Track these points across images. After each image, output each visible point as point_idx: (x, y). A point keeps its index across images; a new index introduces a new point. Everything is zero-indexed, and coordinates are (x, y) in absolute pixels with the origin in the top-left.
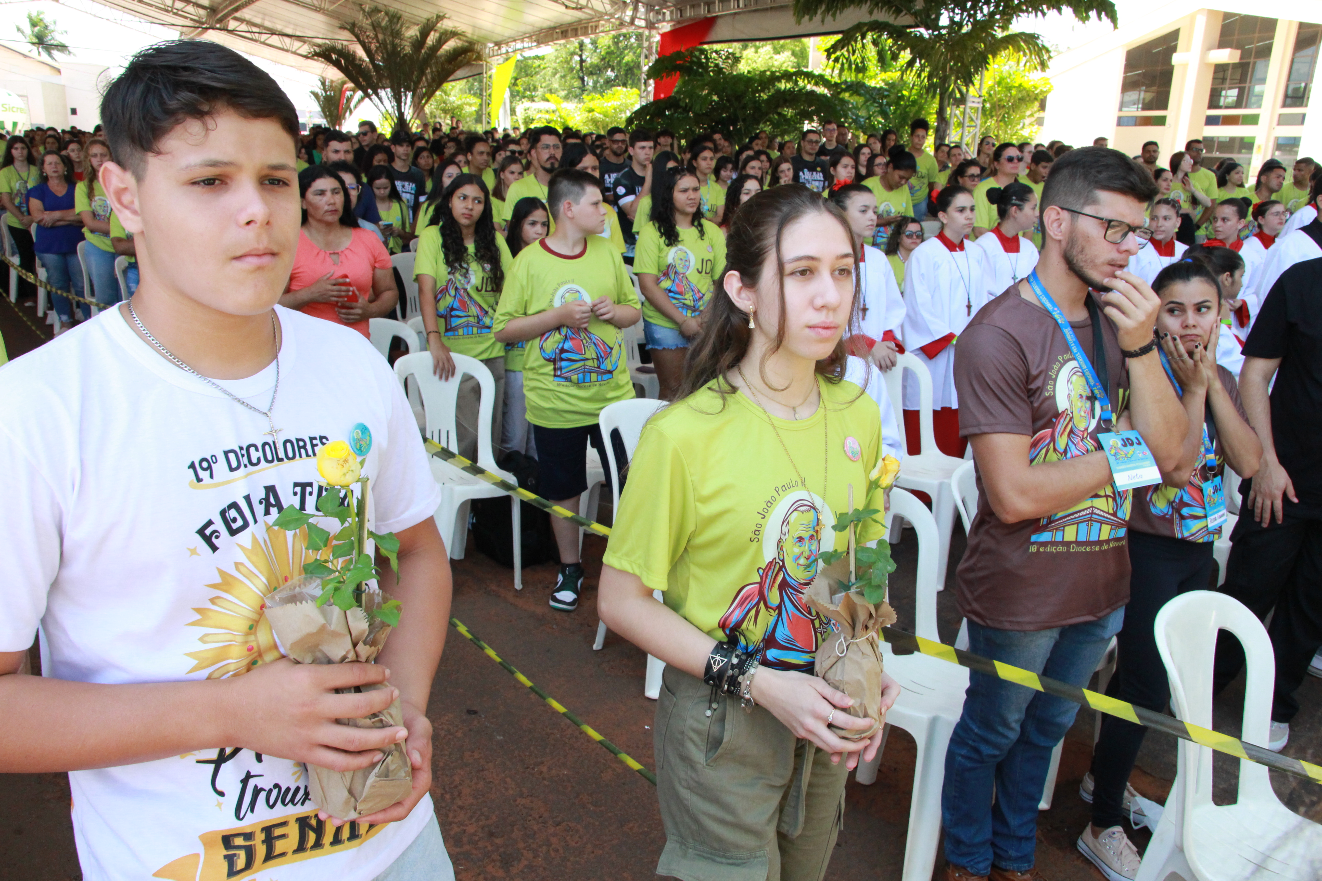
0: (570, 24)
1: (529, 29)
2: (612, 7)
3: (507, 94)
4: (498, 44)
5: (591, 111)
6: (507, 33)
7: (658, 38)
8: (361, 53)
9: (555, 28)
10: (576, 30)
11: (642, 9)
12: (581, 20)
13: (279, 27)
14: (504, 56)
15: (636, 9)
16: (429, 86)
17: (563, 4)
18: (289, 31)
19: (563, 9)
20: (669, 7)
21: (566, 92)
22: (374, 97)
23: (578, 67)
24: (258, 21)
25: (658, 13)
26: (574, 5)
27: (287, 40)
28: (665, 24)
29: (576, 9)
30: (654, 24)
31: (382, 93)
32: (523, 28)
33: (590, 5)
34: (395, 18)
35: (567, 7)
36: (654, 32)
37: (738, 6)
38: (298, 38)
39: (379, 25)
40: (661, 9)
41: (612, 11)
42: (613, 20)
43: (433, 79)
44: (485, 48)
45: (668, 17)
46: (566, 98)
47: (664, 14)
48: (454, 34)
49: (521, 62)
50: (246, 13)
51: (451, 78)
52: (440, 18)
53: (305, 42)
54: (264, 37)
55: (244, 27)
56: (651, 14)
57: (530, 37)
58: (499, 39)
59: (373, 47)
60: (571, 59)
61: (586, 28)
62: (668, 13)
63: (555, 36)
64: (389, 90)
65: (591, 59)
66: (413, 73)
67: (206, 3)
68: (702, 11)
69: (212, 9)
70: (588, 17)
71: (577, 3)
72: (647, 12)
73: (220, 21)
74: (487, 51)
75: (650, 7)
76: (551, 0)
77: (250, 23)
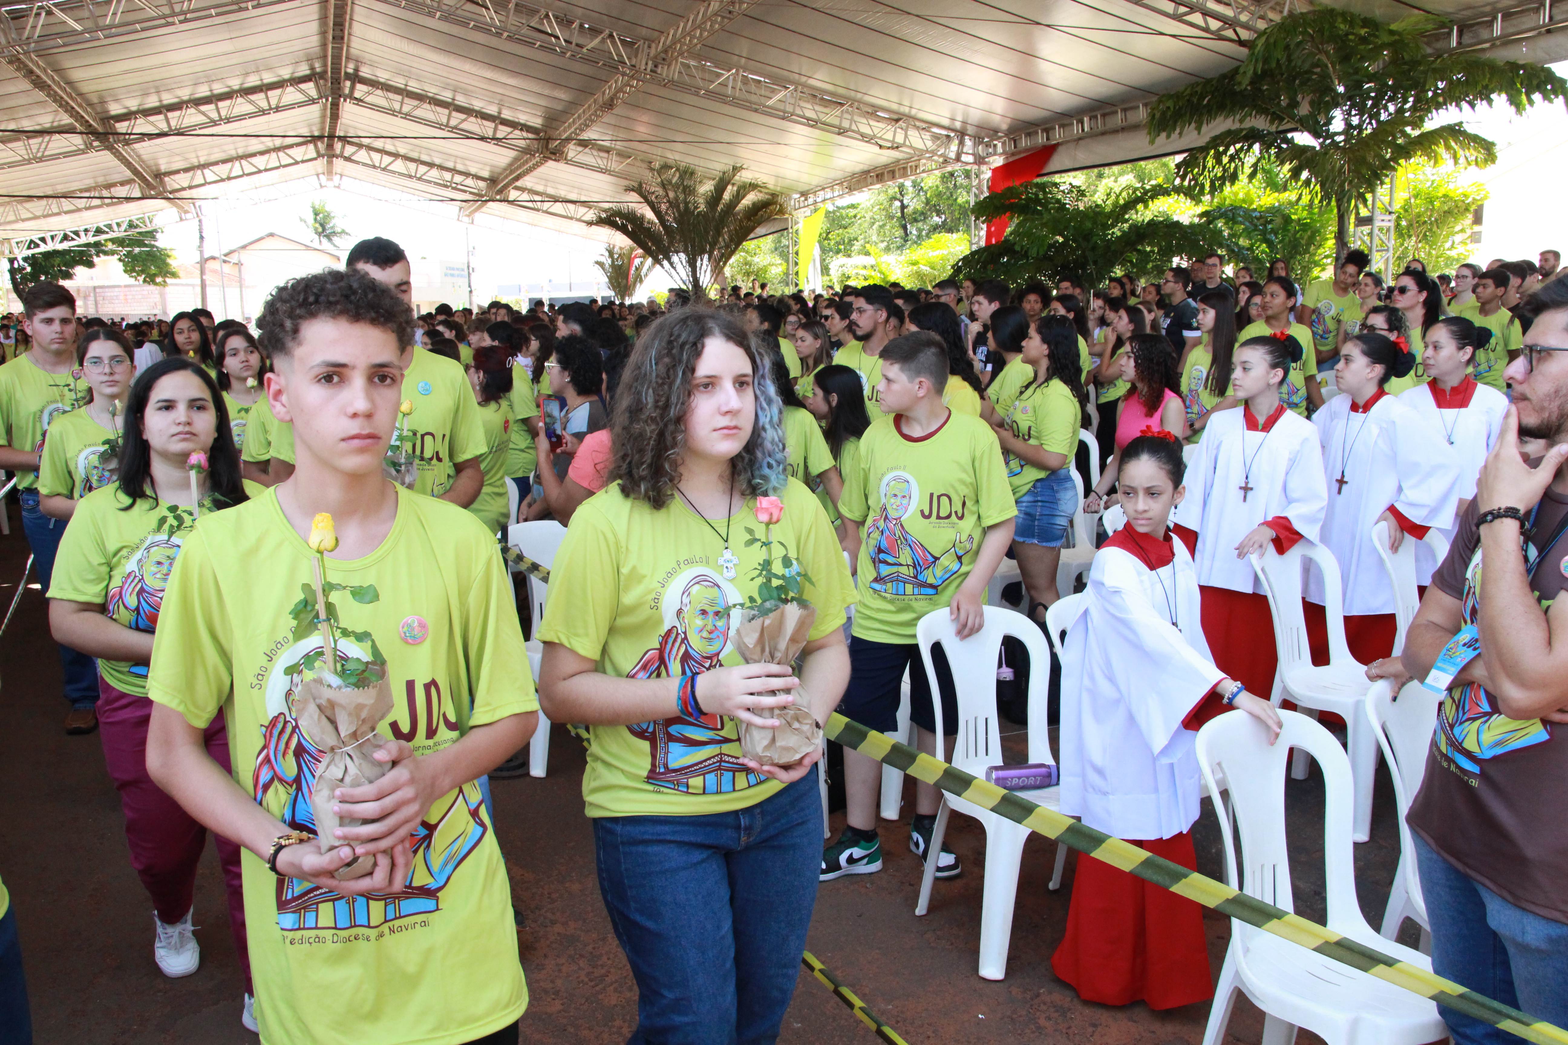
0: (886, 166)
1: (839, 175)
2: (934, 143)
3: (817, 251)
4: (804, 194)
5: (914, 264)
6: (815, 181)
7: (988, 175)
8: (650, 215)
9: (869, 171)
10: (893, 172)
11: (968, 142)
12: (898, 161)
13: (563, 193)
14: (812, 207)
15: (962, 143)
16: (727, 246)
17: (877, 143)
18: (573, 197)
19: (876, 149)
20: (1001, 138)
21: (885, 244)
22: (665, 263)
23: (899, 214)
24: (540, 188)
25: (988, 145)
26: (889, 145)
27: (571, 206)
28: (996, 157)
29: (892, 148)
30: (984, 158)
31: (675, 258)
32: (833, 175)
33: (907, 143)
34: (687, 173)
35: (881, 147)
36: (984, 168)
37: (1083, 130)
38: (584, 203)
39: (670, 182)
40: (992, 140)
41: (934, 147)
42: (935, 158)
43: (731, 240)
44: (790, 199)
45: (1000, 150)
46: (887, 249)
47: (995, 146)
48: (753, 186)
49: (834, 212)
50: (527, 181)
51: (752, 236)
52: (736, 169)
53: (590, 208)
54: (546, 206)
55: (525, 196)
56: (980, 148)
57: (841, 184)
58: (805, 188)
59: (663, 207)
60: (891, 206)
61: (905, 168)
62: (999, 145)
63: (869, 180)
64: (683, 256)
65: (914, 204)
66: (707, 233)
67: (486, 174)
68: (1041, 139)
69: (492, 181)
70: (906, 156)
71: (893, 141)
72: (975, 145)
73: (500, 192)
74: (792, 203)
75: (978, 140)
76: (863, 141)
77: (531, 192)
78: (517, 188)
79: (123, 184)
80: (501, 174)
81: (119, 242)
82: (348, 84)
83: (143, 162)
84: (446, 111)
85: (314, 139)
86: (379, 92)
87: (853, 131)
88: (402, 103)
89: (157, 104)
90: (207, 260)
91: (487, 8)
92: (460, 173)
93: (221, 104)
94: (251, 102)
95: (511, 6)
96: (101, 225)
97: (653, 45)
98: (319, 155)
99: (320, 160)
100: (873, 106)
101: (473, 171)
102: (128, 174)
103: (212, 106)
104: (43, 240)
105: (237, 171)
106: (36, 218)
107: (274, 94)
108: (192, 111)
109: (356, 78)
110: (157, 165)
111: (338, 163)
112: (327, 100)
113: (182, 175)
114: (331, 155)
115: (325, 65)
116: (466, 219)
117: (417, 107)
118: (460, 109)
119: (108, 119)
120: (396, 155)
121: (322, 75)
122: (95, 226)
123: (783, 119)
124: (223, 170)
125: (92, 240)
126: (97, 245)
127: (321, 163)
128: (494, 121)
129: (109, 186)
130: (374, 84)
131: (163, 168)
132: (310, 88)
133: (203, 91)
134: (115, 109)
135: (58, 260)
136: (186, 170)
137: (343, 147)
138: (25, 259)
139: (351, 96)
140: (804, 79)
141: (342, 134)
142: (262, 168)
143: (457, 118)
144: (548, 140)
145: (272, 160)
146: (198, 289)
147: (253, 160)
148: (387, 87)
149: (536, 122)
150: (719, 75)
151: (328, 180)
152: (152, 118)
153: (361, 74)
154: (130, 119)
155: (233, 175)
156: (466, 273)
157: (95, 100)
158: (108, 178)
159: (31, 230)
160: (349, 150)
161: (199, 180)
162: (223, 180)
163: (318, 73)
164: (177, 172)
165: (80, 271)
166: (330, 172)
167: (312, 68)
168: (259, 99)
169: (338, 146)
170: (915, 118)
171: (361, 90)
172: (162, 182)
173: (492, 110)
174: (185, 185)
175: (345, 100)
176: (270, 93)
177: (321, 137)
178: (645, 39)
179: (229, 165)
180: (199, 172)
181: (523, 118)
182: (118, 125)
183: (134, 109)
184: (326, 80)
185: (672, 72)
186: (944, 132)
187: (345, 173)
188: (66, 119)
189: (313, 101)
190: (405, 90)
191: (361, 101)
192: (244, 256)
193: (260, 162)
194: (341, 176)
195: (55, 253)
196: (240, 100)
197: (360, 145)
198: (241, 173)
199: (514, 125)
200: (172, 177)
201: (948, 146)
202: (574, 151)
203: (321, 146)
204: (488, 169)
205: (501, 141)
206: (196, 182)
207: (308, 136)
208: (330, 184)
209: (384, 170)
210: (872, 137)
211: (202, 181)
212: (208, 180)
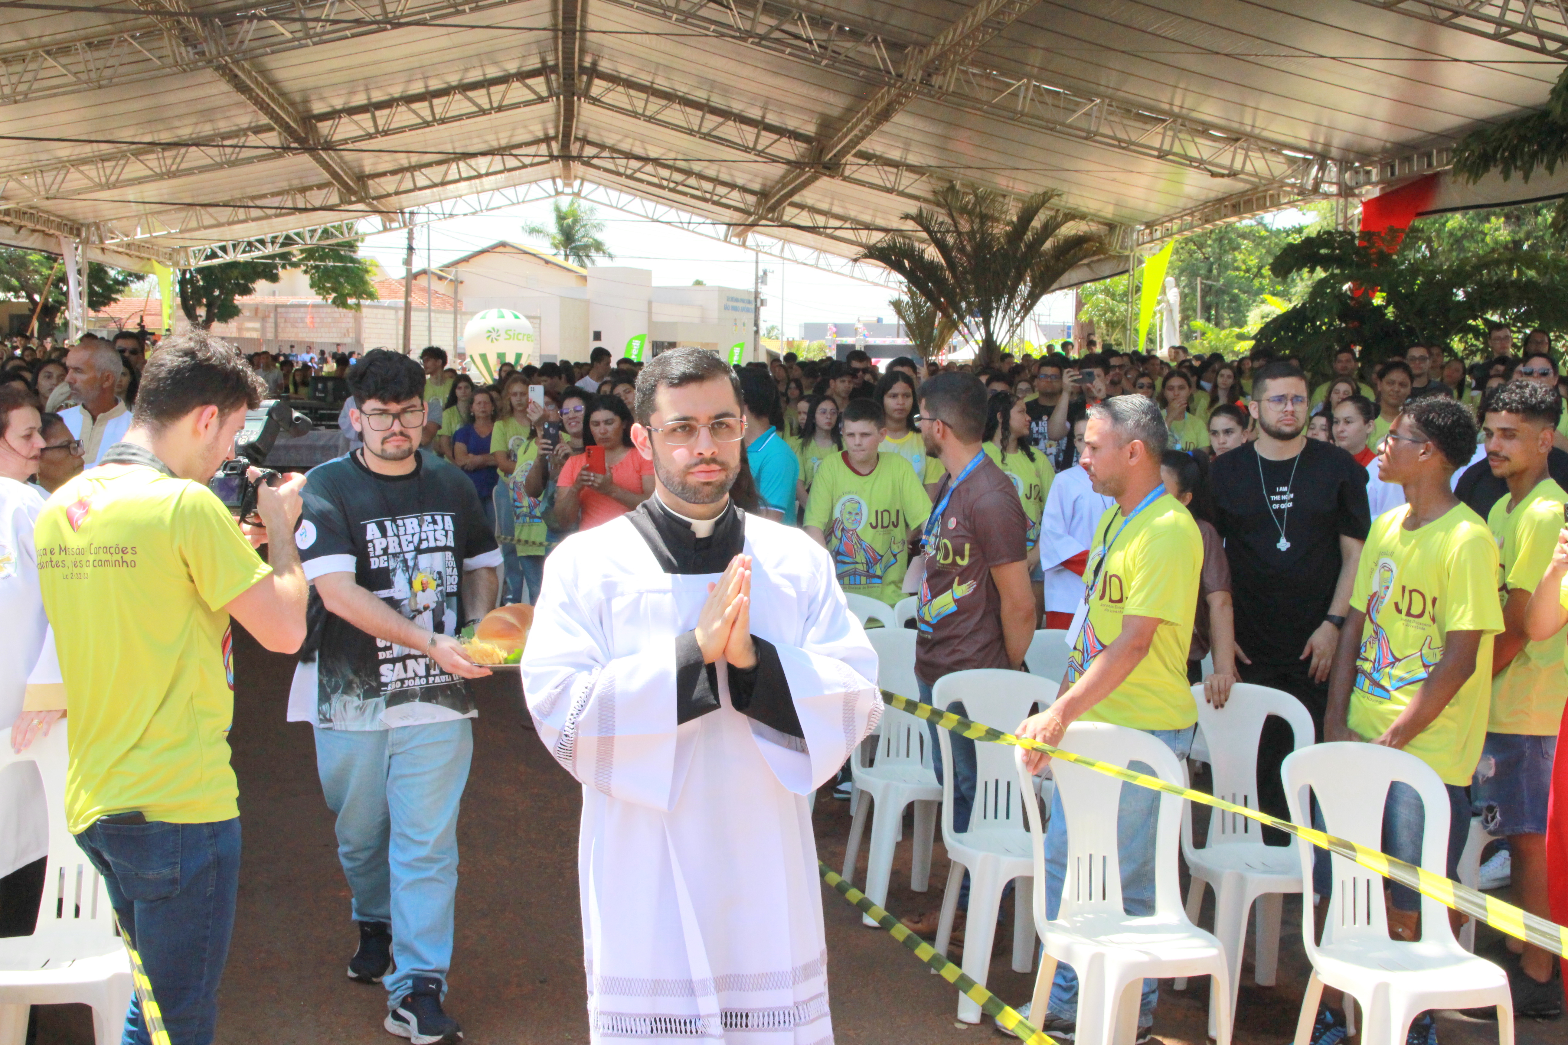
4: (1149, 225)
6: (1162, 210)
7: (1359, 207)
8: (937, 258)
9: (1223, 199)
11: (1331, 168)
15: (1323, 167)
17: (1208, 170)
19: (1206, 176)
20: (1375, 162)
25: (1358, 172)
26: (1225, 171)
28: (1369, 187)
29: (1229, 176)
30: (1352, 189)
32: (1182, 204)
33: (1249, 169)
34: (988, 196)
35: (1213, 174)
36: (1353, 200)
40: (1364, 165)
41: (1288, 173)
42: (1287, 188)
44: (1133, 230)
45: (1374, 177)
47: (1368, 173)
48: (1071, 216)
50: (808, 196)
56: (1347, 175)
57: (1192, 214)
58: (1150, 217)
59: (951, 244)
62: (1374, 172)
63: (1223, 211)
66: (1008, 279)
67: (756, 186)
68: (1417, 167)
69: (763, 195)
70: (1248, 186)
71: (1230, 168)
72: (1341, 172)
73: (772, 209)
74: (1135, 236)
75: (1344, 164)
76: (1191, 166)
77: (813, 210)
78: (794, 205)
79: (320, 187)
80: (773, 187)
81: (310, 254)
82: (585, 78)
83: (345, 163)
84: (700, 113)
85: (547, 140)
86: (620, 89)
87: (1175, 154)
88: (647, 101)
89: (365, 102)
90: (416, 276)
91: (731, 10)
92: (724, 184)
93: (436, 101)
94: (470, 100)
95: (760, 6)
96: (291, 233)
97: (925, 51)
98: (552, 157)
99: (554, 163)
100: (1203, 123)
101: (740, 182)
102: (326, 176)
103: (426, 104)
104: (224, 249)
105: (453, 174)
106: (219, 225)
107: (497, 91)
108: (403, 108)
109: (594, 72)
110: (361, 166)
111: (577, 167)
112: (558, 98)
113: (389, 178)
114: (566, 157)
115: (557, 59)
116: (735, 240)
117: (666, 107)
118: (715, 111)
119: (309, 120)
120: (646, 160)
121: (554, 69)
122: (285, 233)
123: (1086, 139)
124: (435, 174)
125: (277, 250)
126: (284, 256)
127: (557, 166)
128: (756, 127)
129: (304, 190)
130: (614, 79)
131: (368, 170)
132: (539, 84)
133: (417, 88)
134: (318, 108)
135: (236, 273)
136: (394, 172)
137: (582, 148)
138: (200, 270)
139: (586, 94)
140: (1110, 91)
141: (580, 134)
142: (483, 172)
143: (712, 121)
144: (822, 151)
145: (497, 163)
146: (402, 313)
147: (473, 162)
148: (629, 84)
149: (810, 129)
150: (1009, 85)
151: (566, 185)
152: (356, 117)
153: (600, 68)
154: (333, 118)
155: (450, 177)
156: (753, 306)
157: (298, 98)
158: (304, 180)
159: (212, 238)
160: (589, 151)
161: (408, 184)
162: (435, 185)
163: (549, 67)
164: (384, 174)
165: (261, 285)
166: (567, 177)
167: (544, 61)
168: (480, 96)
169: (575, 149)
170: (1258, 138)
171: (598, 87)
172: (365, 187)
173: (755, 113)
174: (391, 189)
175: (579, 99)
176: (493, 89)
177: (555, 138)
178: (916, 44)
179: (444, 167)
180: (408, 175)
181: (792, 124)
182: (320, 125)
183: (339, 107)
184: (558, 74)
185: (948, 81)
187: (588, 177)
188: (264, 120)
189: (541, 100)
190: (651, 88)
191: (599, 101)
192: (464, 271)
193: (482, 164)
194: (583, 180)
195: (234, 265)
196: (458, 97)
197: (602, 147)
198: (457, 177)
199: (781, 132)
200: (377, 180)
201: (1306, 172)
202: (852, 166)
203: (555, 147)
204: (759, 180)
205: (762, 151)
206: (403, 187)
207: (540, 134)
208: (568, 190)
209: (630, 177)
210: (1201, 162)
211: (411, 186)
212: (419, 185)
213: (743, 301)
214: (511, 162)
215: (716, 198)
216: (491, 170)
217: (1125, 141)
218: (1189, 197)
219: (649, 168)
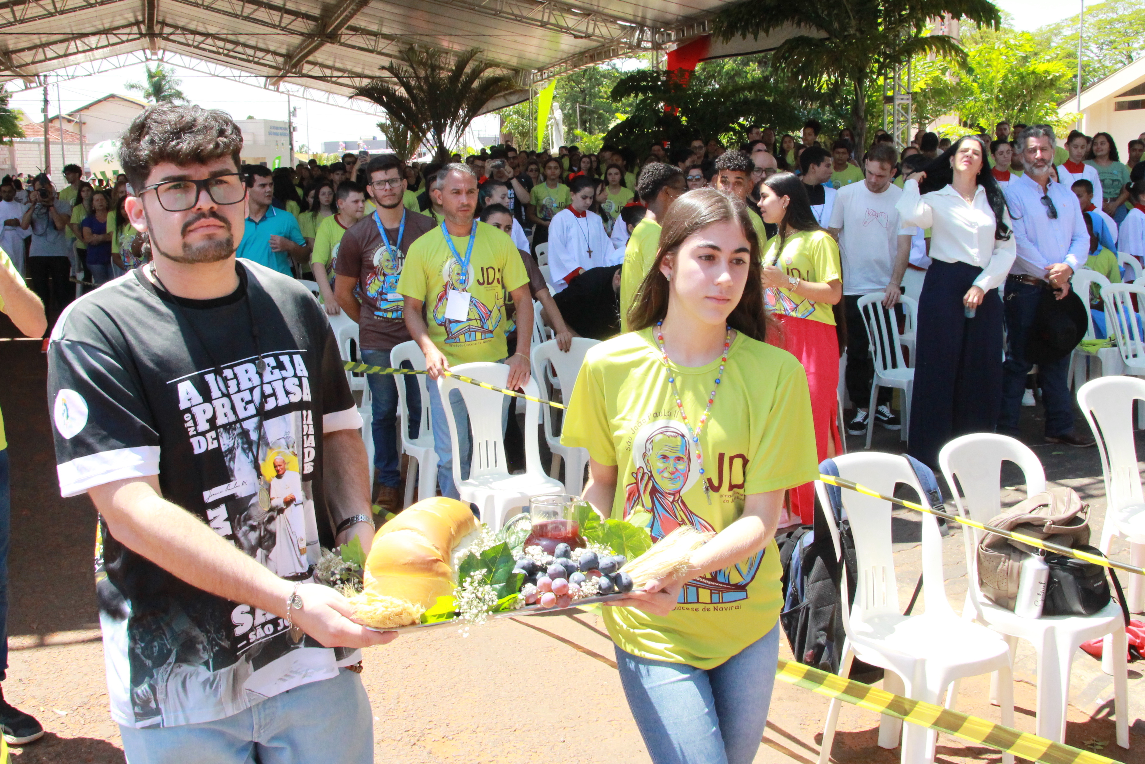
1: (562, 57)
4: (540, 70)
6: (548, 60)
7: (665, 57)
9: (584, 52)
11: (647, 32)
15: (642, 31)
17: (573, 34)
19: (572, 38)
20: (673, 28)
25: (663, 34)
26: (582, 35)
28: (670, 44)
29: (585, 37)
30: (660, 45)
32: (559, 55)
33: (598, 33)
34: (435, 52)
35: (576, 37)
36: (662, 52)
40: (666, 30)
41: (621, 36)
42: (622, 45)
44: (530, 73)
45: (673, 37)
47: (669, 35)
50: (318, 56)
52: (475, 51)
54: (335, 78)
56: (657, 36)
57: (566, 62)
58: (540, 65)
59: (412, 84)
62: (672, 34)
63: (585, 60)
67: (283, 51)
68: (697, 31)
69: (288, 56)
70: (599, 44)
71: (586, 33)
72: (653, 34)
73: (295, 66)
74: (532, 77)
75: (655, 30)
76: (562, 32)
77: (323, 66)
78: (309, 62)
80: (294, 51)
84: (241, 3)
85: (137, 23)
87: (551, 24)
90: (51, 120)
92: (261, 50)
98: (142, 35)
99: (143, 39)
100: (567, 4)
101: (272, 48)
105: (72, 48)
108: (33, 5)
110: (6, 45)
111: (160, 42)
113: (27, 53)
114: (151, 35)
116: (271, 87)
120: (207, 35)
123: (495, 15)
124: (60, 49)
127: (146, 41)
128: (280, 11)
131: (11, 47)
136: (30, 49)
137: (162, 29)
141: (160, 19)
142: (94, 46)
143: (250, 8)
144: (325, 26)
145: (103, 40)
146: (43, 146)
147: (86, 40)
149: (316, 12)
151: (153, 54)
155: (70, 51)
156: (288, 132)
160: (167, 30)
161: (40, 56)
162: (60, 57)
164: (22, 50)
166: (153, 48)
169: (157, 29)
170: (601, 14)
172: (10, 60)
174: (29, 60)
177: (143, 22)
179: (65, 45)
180: (41, 50)
181: (303, 8)
186: (628, 24)
187: (168, 48)
192: (86, 116)
193: (93, 41)
194: (164, 50)
197: (176, 27)
198: (76, 51)
199: (297, 14)
200: (18, 54)
201: (632, 35)
202: (346, 37)
203: (143, 28)
204: (285, 47)
205: (285, 27)
206: (38, 58)
207: (132, 20)
208: (155, 57)
209: (197, 47)
210: (568, 29)
211: (43, 58)
212: (48, 56)
213: (281, 128)
214: (113, 39)
215: (256, 60)
216: (99, 45)
217: (519, 16)
218: (563, 52)
219: (210, 41)
